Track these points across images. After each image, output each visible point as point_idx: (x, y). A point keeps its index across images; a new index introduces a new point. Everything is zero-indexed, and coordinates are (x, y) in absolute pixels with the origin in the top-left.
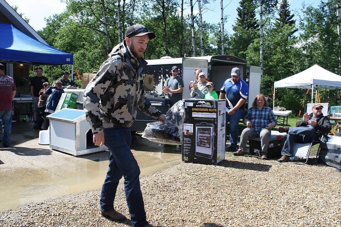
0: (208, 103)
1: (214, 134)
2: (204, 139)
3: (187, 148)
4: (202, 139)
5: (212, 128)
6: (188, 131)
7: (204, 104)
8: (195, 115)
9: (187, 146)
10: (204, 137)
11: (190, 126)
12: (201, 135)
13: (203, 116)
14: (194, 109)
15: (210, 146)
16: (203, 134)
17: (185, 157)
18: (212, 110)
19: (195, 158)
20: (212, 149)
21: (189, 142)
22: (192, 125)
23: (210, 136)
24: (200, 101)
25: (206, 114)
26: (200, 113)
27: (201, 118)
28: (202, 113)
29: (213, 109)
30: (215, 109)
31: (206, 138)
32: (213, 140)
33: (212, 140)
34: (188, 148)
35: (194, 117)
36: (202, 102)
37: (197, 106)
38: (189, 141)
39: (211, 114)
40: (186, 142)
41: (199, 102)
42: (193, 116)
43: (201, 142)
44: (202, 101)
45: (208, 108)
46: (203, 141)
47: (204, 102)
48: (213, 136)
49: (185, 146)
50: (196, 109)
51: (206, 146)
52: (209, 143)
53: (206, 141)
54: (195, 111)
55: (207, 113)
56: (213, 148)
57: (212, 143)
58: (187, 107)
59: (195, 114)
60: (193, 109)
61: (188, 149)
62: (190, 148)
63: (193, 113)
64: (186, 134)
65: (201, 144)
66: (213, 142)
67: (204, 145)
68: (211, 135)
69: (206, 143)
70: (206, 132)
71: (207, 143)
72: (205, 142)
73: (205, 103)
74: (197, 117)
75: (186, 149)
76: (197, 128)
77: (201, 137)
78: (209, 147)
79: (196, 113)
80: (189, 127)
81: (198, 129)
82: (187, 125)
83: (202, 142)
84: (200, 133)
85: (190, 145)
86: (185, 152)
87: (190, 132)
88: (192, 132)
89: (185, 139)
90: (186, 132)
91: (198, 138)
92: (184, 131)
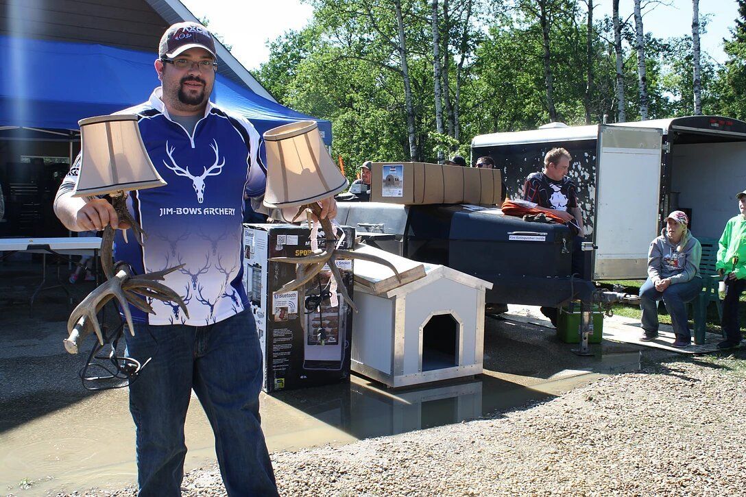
1: (346, 309)
3: (282, 354)
6: (284, 309)
9: (282, 350)
10: (325, 319)
11: (290, 296)
12: (317, 315)
14: (301, 252)
15: (337, 341)
17: (276, 380)
19: (301, 377)
20: (343, 346)
21: (288, 339)
22: (296, 292)
23: (339, 315)
31: (328, 322)
32: (345, 323)
33: (343, 324)
34: (285, 353)
36: (320, 234)
37: (308, 244)
38: (287, 336)
39: (341, 261)
40: (280, 340)
44: (320, 230)
48: (344, 314)
49: (277, 352)
50: (306, 253)
52: (335, 333)
56: (345, 344)
58: (282, 248)
60: (299, 253)
61: (286, 357)
62: (289, 353)
64: (279, 320)
66: (343, 331)
68: (341, 312)
69: (330, 335)
70: (328, 307)
71: (332, 332)
75: (279, 357)
77: (316, 322)
78: (337, 343)
80: (288, 299)
82: (281, 296)
85: (289, 346)
86: (277, 368)
87: (289, 312)
88: (296, 311)
89: (276, 333)
90: (278, 314)
91: (311, 324)
92: (273, 313)
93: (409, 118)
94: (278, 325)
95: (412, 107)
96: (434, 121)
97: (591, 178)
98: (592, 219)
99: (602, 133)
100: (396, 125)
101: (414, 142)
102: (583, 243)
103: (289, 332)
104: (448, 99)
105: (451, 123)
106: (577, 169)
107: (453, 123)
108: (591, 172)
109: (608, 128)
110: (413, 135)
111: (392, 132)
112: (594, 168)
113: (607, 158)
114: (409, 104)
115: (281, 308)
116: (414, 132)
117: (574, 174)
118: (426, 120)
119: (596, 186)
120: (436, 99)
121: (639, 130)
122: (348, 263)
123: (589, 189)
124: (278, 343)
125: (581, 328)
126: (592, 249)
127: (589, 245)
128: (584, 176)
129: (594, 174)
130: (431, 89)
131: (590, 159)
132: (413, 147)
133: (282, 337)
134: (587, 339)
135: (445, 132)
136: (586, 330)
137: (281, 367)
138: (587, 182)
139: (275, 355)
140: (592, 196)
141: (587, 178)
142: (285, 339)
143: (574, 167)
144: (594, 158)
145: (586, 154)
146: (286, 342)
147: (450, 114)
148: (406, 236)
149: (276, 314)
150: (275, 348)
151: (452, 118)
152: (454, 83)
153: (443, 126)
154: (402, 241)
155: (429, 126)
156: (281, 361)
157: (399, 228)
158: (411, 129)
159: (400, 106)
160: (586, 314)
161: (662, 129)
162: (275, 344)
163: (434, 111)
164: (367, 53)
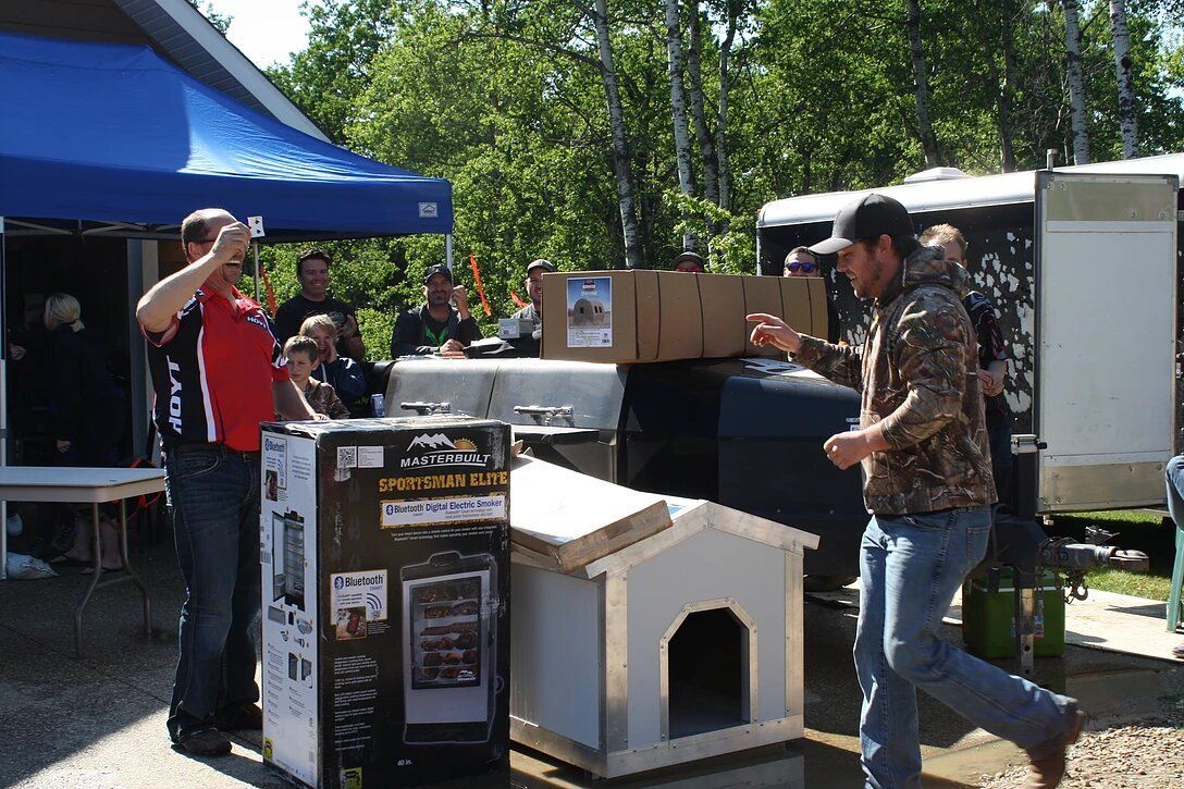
0: (466, 445)
1: (496, 605)
2: (448, 646)
3: (355, 712)
4: (436, 645)
5: (485, 575)
6: (358, 613)
7: (445, 447)
8: (396, 516)
9: (354, 705)
10: (448, 630)
11: (370, 581)
12: (431, 623)
13: (440, 517)
14: (392, 482)
15: (478, 676)
16: (442, 616)
17: (343, 772)
18: (485, 478)
19: (400, 763)
20: (490, 688)
21: (367, 679)
22: (383, 573)
23: (480, 619)
24: (420, 432)
25: (457, 506)
26: (424, 502)
27: (431, 527)
28: (434, 502)
29: (491, 471)
30: (499, 470)
31: (455, 636)
32: (495, 637)
33: (490, 642)
34: (362, 711)
35: (390, 530)
36: (432, 441)
37: (404, 463)
38: (364, 672)
39: (483, 499)
40: (350, 681)
41: (417, 440)
42: (388, 520)
43: (434, 660)
44: (431, 432)
45: (467, 470)
46: (444, 653)
47: (442, 439)
48: (491, 618)
49: (345, 708)
50: (401, 484)
51: (460, 679)
52: (472, 661)
53: (459, 653)
54: (395, 495)
55: (459, 500)
56: (496, 685)
57: (487, 658)
58: (348, 475)
59: (398, 509)
60: (385, 485)
61: (365, 718)
62: (370, 710)
63: (384, 506)
64: (347, 636)
65: (434, 673)
66: (491, 653)
67: (451, 674)
68: (485, 614)
69: (461, 665)
70: (457, 602)
71: (466, 659)
72: (455, 660)
73: (448, 443)
74: (407, 528)
75: (348, 721)
76: (407, 586)
77: (430, 638)
78: (477, 683)
79: (403, 504)
80: (364, 589)
81: (415, 591)
82: (349, 582)
83: (439, 660)
84: (429, 613)
85: (371, 694)
86: (343, 745)
87: (369, 617)
88: (384, 616)
89: (340, 665)
90: (344, 623)
91: (418, 643)
92: (334, 622)
93: (619, 165)
94: (346, 649)
95: (624, 140)
96: (673, 168)
97: (1024, 288)
98: (1029, 377)
99: (1044, 191)
100: (591, 179)
101: (631, 215)
102: (1014, 438)
103: (370, 663)
104: (702, 119)
105: (710, 171)
106: (990, 270)
107: (716, 171)
108: (1022, 275)
109: (1057, 178)
110: (627, 200)
111: (582, 194)
112: (1028, 266)
113: (1059, 244)
114: (619, 133)
115: (350, 610)
116: (630, 194)
117: (984, 279)
118: (656, 165)
119: (1036, 305)
120: (675, 119)
121: (1126, 180)
122: (498, 503)
123: (1020, 311)
124: (346, 689)
125: (1018, 624)
126: (1032, 449)
127: (1027, 441)
128: (1007, 284)
129: (1030, 279)
130: (664, 97)
131: (1019, 245)
132: (630, 226)
133: (355, 675)
134: (1031, 651)
135: (698, 191)
136: (1029, 629)
137: (355, 744)
138: (1015, 296)
139: (339, 716)
140: (1027, 326)
141: (1013, 287)
142: (360, 680)
143: (984, 265)
144: (1028, 243)
145: (1011, 237)
146: (363, 687)
147: (707, 151)
148: (622, 432)
149: (340, 623)
150: (339, 700)
151: (712, 160)
152: (714, 84)
153: (692, 180)
154: (614, 443)
155: (662, 179)
156: (353, 728)
157: (606, 415)
158: (624, 187)
159: (598, 139)
160: (1027, 593)
161: (1176, 177)
162: (339, 691)
163: (671, 148)
164: (521, 24)
